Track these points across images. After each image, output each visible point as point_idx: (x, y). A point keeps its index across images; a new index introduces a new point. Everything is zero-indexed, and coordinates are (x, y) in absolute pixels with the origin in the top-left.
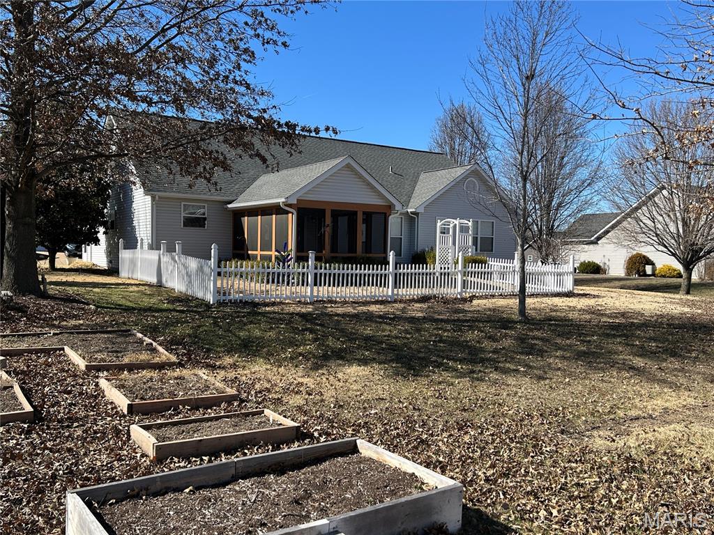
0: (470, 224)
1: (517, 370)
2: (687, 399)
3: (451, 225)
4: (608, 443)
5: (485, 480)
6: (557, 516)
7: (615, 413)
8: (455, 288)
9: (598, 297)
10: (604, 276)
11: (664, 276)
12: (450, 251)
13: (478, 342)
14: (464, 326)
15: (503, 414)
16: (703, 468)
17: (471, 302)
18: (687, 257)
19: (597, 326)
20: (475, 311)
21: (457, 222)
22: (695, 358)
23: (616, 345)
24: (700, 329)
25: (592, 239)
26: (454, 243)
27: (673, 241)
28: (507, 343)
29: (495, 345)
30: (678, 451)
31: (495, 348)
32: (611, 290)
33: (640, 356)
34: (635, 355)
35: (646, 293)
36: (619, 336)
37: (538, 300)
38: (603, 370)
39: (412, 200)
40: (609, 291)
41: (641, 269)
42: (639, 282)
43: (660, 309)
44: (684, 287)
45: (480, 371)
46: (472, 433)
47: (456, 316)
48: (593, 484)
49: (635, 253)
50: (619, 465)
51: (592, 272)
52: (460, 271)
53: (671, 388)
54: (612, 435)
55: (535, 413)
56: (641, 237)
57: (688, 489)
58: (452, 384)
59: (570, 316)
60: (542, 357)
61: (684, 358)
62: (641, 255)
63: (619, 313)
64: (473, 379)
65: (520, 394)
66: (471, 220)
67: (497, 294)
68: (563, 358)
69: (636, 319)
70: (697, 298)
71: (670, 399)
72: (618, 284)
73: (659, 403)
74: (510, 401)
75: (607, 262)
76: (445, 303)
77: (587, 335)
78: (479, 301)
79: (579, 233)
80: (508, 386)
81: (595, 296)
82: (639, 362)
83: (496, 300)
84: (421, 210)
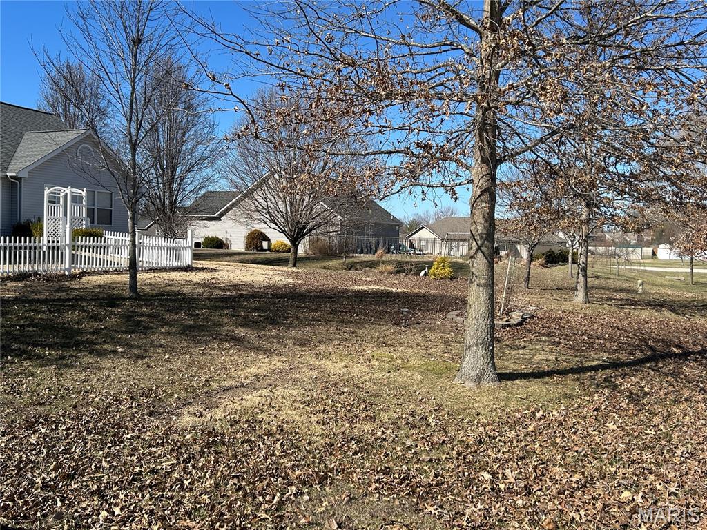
0: (84, 193)
1: (115, 352)
2: (278, 363)
3: (62, 194)
4: (196, 419)
5: (41, 488)
6: (119, 515)
7: (210, 385)
8: (62, 263)
9: (215, 270)
10: (226, 251)
11: (278, 251)
12: (61, 222)
13: (77, 323)
14: (64, 306)
15: (87, 403)
16: (277, 430)
17: (81, 278)
18: (294, 234)
19: (208, 299)
20: (82, 288)
21: (68, 191)
22: (290, 324)
23: (223, 317)
24: (298, 297)
25: (216, 215)
26: (65, 214)
27: (283, 220)
28: (112, 321)
29: (96, 325)
30: (260, 416)
31: (96, 329)
32: (229, 263)
33: (242, 326)
34: (237, 325)
35: (259, 266)
36: (227, 308)
37: (155, 274)
38: (206, 343)
39: (12, 163)
40: (227, 265)
41: (258, 245)
42: (257, 256)
43: (268, 281)
44: (291, 261)
45: (72, 356)
46: (43, 431)
47: (57, 295)
48: (169, 467)
49: (253, 229)
50: (201, 442)
51: (216, 246)
52: (67, 245)
53: (265, 354)
54: (202, 410)
55: (124, 397)
56: (256, 215)
57: (261, 455)
58: (33, 375)
59: (185, 290)
60: (145, 334)
61: (281, 324)
62: (258, 231)
63: (231, 286)
64: (60, 367)
65: (112, 378)
66: (85, 189)
67: (111, 269)
68: (168, 333)
69: (246, 290)
70: (300, 270)
71: (263, 365)
72: (237, 258)
73: (253, 370)
74: (99, 386)
75: (229, 238)
76: (47, 281)
77: (197, 308)
78: (90, 278)
79: (201, 209)
80: (101, 369)
81: (212, 270)
82: (241, 332)
83: (109, 276)
84: (24, 175)
